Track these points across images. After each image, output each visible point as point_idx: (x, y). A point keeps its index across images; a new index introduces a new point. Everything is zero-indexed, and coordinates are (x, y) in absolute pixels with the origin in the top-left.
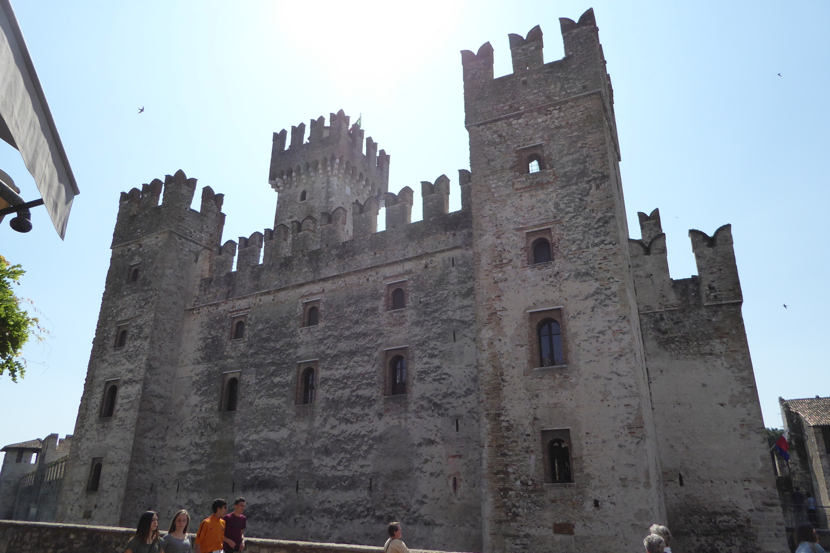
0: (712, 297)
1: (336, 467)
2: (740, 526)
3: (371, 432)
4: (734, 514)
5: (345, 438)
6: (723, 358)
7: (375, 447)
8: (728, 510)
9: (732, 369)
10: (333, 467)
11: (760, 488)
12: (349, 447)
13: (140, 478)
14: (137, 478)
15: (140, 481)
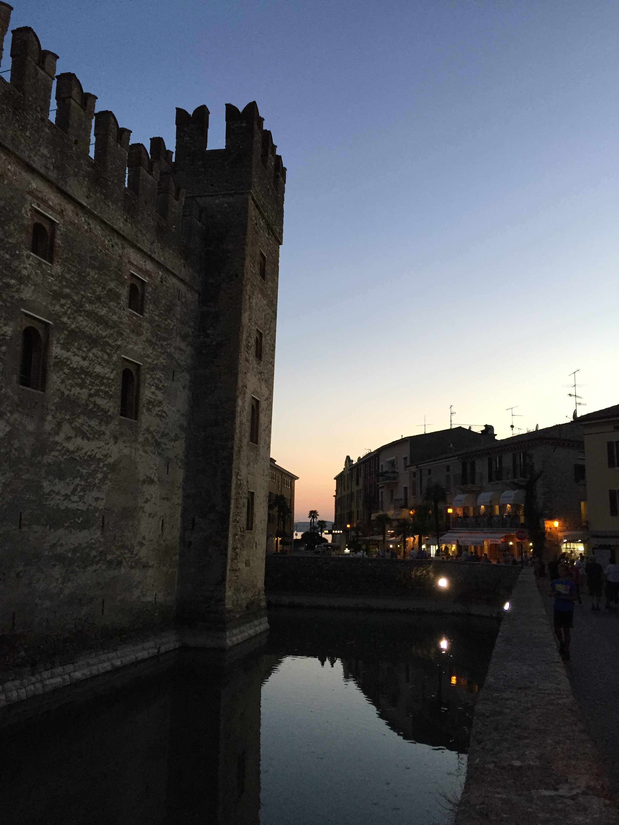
1: (69, 496)
3: (105, 456)
5: (80, 458)
7: (110, 476)
10: (67, 497)
12: (85, 471)
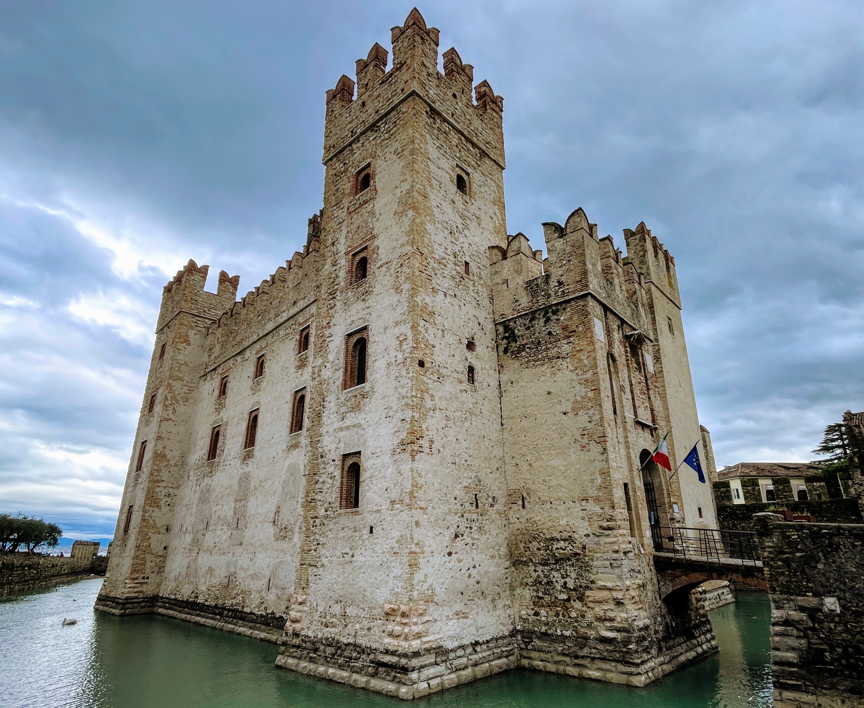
0: (560, 294)
2: (577, 554)
4: (570, 540)
6: (568, 360)
8: (565, 535)
9: (577, 371)
11: (597, 509)
13: (154, 521)
14: (151, 521)
15: (155, 524)
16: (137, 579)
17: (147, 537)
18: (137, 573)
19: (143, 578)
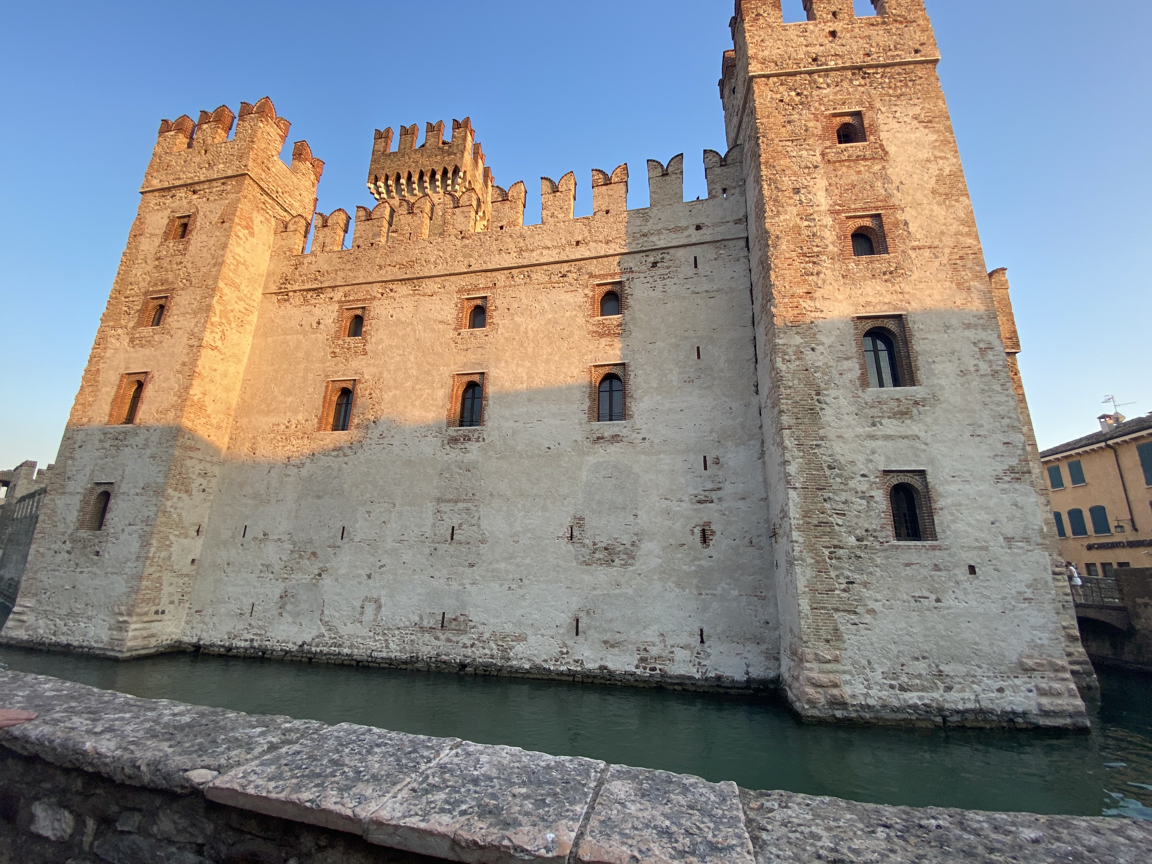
13: (179, 515)
14: (175, 516)
15: (181, 520)
16: (146, 614)
17: (167, 543)
18: (147, 604)
19: (157, 612)
